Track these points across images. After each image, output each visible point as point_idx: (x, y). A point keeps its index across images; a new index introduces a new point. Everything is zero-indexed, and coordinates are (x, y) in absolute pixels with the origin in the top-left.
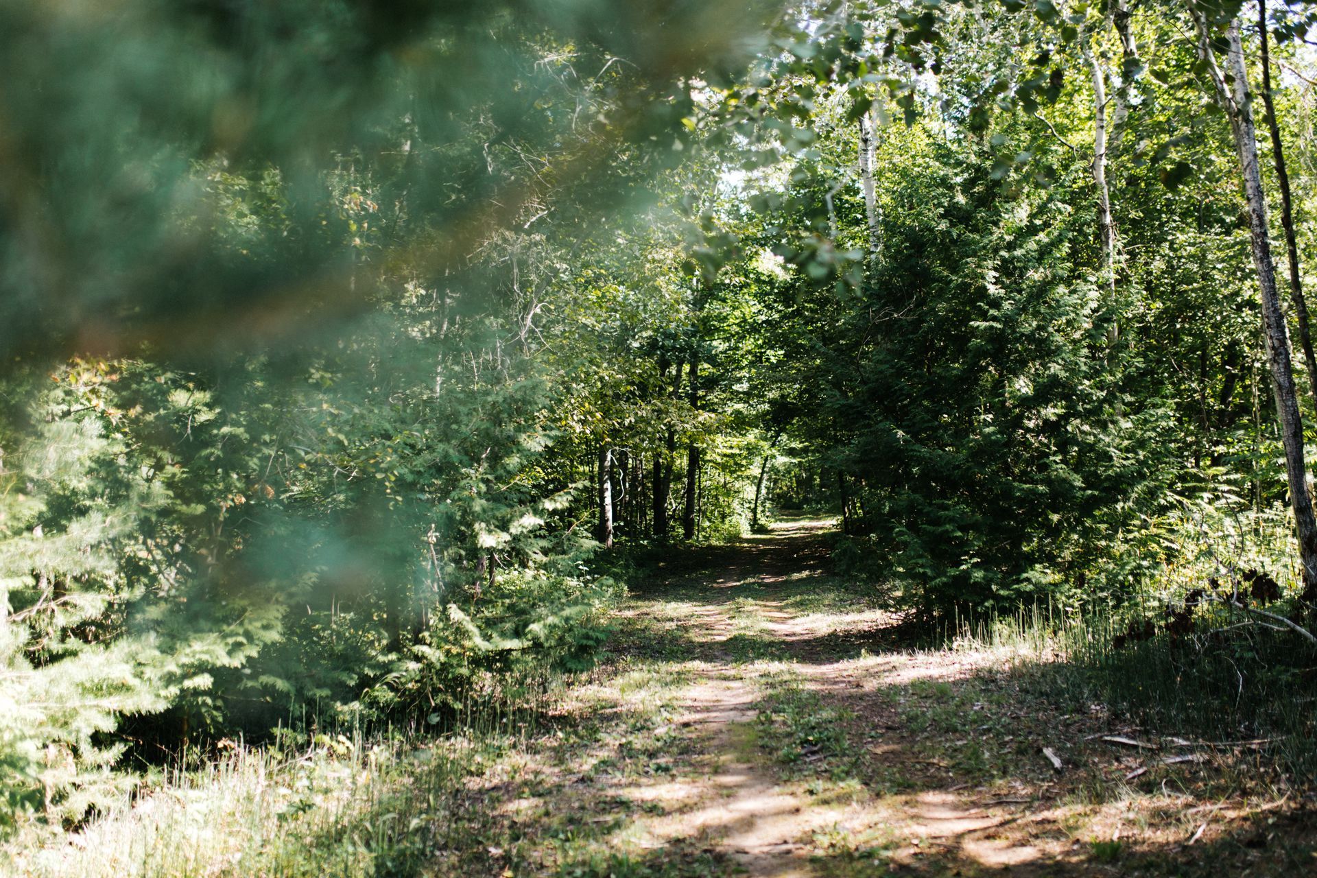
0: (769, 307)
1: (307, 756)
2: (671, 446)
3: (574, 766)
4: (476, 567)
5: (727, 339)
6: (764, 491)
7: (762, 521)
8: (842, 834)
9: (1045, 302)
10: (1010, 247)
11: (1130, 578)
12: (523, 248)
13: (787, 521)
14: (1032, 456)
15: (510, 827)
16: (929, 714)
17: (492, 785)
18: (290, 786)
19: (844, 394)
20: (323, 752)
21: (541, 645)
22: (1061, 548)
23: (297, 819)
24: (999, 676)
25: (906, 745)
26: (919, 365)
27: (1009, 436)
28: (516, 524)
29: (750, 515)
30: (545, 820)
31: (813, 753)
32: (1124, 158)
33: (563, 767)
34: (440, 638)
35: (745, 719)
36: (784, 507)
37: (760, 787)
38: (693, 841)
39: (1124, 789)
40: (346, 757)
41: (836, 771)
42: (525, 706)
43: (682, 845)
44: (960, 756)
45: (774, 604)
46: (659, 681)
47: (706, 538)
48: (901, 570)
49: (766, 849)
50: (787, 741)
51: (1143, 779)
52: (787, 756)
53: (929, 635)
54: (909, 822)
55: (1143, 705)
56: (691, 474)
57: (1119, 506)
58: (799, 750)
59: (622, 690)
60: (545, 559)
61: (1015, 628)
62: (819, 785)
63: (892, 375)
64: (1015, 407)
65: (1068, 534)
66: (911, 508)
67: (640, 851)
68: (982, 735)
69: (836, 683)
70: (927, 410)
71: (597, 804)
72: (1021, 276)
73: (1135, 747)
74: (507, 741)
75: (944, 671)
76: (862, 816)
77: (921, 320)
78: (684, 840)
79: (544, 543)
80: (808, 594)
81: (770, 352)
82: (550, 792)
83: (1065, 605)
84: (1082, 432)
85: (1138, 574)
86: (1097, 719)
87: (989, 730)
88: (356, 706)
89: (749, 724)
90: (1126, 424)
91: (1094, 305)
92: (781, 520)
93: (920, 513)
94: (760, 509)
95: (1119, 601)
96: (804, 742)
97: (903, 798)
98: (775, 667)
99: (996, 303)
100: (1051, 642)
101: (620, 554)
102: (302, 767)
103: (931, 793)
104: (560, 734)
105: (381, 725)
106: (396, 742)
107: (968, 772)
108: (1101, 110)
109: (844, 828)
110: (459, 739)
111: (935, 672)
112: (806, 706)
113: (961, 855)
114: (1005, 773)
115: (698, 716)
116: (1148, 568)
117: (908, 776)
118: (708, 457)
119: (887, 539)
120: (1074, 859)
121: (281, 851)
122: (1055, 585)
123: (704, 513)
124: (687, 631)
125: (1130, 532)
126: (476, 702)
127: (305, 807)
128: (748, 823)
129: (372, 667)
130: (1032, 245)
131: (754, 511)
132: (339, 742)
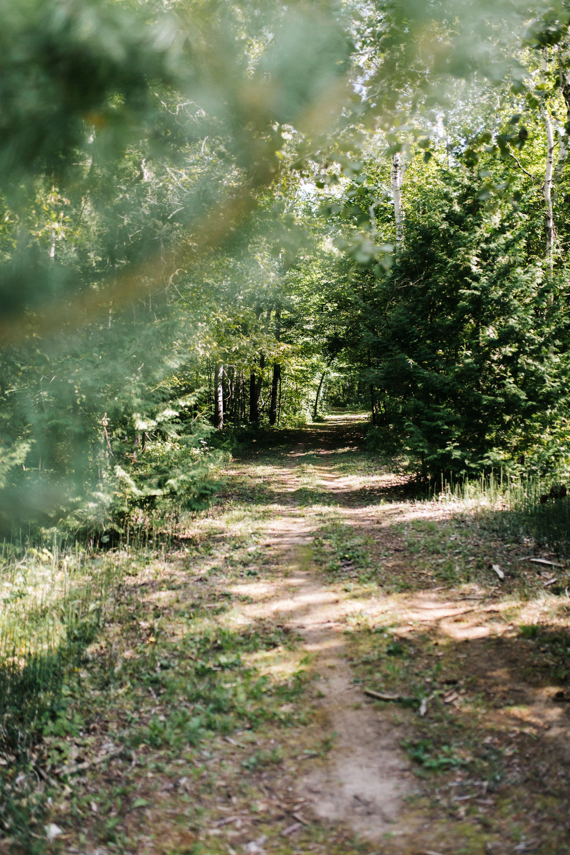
0: (329, 275)
1: (22, 562)
2: (263, 364)
3: (195, 570)
4: (133, 442)
5: (300, 295)
6: (321, 394)
7: (320, 414)
8: (365, 617)
9: (508, 279)
10: (487, 241)
11: (553, 458)
12: (167, 231)
13: (336, 414)
14: (495, 378)
15: (154, 609)
16: (422, 542)
17: (142, 582)
18: (12, 582)
19: (375, 334)
20: (33, 560)
21: (175, 493)
22: (509, 437)
23: (16, 602)
24: (467, 518)
25: (407, 561)
26: (425, 317)
27: (481, 365)
28: (160, 414)
29: (312, 410)
30: (176, 605)
31: (348, 565)
32: (564, 184)
33: (188, 572)
34: (110, 487)
35: (305, 543)
36: (334, 405)
37: (314, 587)
38: (270, 620)
39: (542, 593)
40: (48, 563)
41: (362, 577)
42: (165, 531)
43: (263, 622)
44: (441, 569)
45: (326, 468)
46: (251, 517)
47: (284, 425)
48: (408, 448)
49: (316, 626)
50: (332, 557)
51: (554, 586)
52: (331, 567)
53: (424, 491)
54: (408, 611)
55: (557, 539)
56: (275, 383)
57: (548, 412)
58: (339, 563)
59: (227, 523)
60: (179, 438)
61: (479, 488)
62: (352, 586)
63: (407, 323)
64: (486, 346)
65: (515, 429)
66: (417, 410)
67: (237, 626)
68: (455, 556)
69: (364, 520)
70: (429, 347)
71: (209, 595)
72: (494, 260)
73: (550, 566)
74: (153, 554)
75: (432, 514)
76: (378, 606)
77: (427, 288)
78: (264, 619)
79: (179, 427)
80: (348, 462)
81: (329, 305)
82: (179, 587)
83: (511, 474)
84: (528, 364)
85: (557, 456)
86: (528, 547)
87: (460, 553)
88: (54, 529)
89: (308, 546)
90: (556, 360)
91: (539, 281)
92: (332, 414)
93: (422, 413)
94: (319, 406)
95: (545, 471)
96: (343, 558)
97: (404, 595)
98: (325, 509)
99: (476, 279)
100: (500, 498)
101: (227, 433)
102: (19, 570)
103: (421, 593)
104: (187, 550)
105: (72, 542)
106: (81, 553)
107: (445, 579)
108: (551, 151)
109: (366, 613)
110: (122, 552)
111: (427, 514)
112: (344, 535)
113: (439, 632)
114: (468, 580)
115: (275, 540)
116: (564, 452)
117: (407, 581)
118: (286, 372)
119: (400, 429)
120: (509, 635)
121: (6, 623)
122: (505, 461)
123: (283, 408)
124: (269, 485)
125: (554, 428)
126: (132, 529)
127: (21, 595)
128: (307, 610)
129: (65, 505)
130: (501, 240)
131: (315, 408)
132: (43, 553)
